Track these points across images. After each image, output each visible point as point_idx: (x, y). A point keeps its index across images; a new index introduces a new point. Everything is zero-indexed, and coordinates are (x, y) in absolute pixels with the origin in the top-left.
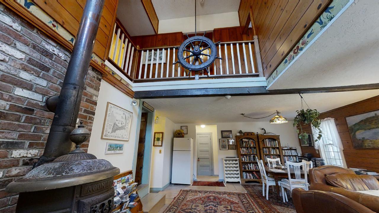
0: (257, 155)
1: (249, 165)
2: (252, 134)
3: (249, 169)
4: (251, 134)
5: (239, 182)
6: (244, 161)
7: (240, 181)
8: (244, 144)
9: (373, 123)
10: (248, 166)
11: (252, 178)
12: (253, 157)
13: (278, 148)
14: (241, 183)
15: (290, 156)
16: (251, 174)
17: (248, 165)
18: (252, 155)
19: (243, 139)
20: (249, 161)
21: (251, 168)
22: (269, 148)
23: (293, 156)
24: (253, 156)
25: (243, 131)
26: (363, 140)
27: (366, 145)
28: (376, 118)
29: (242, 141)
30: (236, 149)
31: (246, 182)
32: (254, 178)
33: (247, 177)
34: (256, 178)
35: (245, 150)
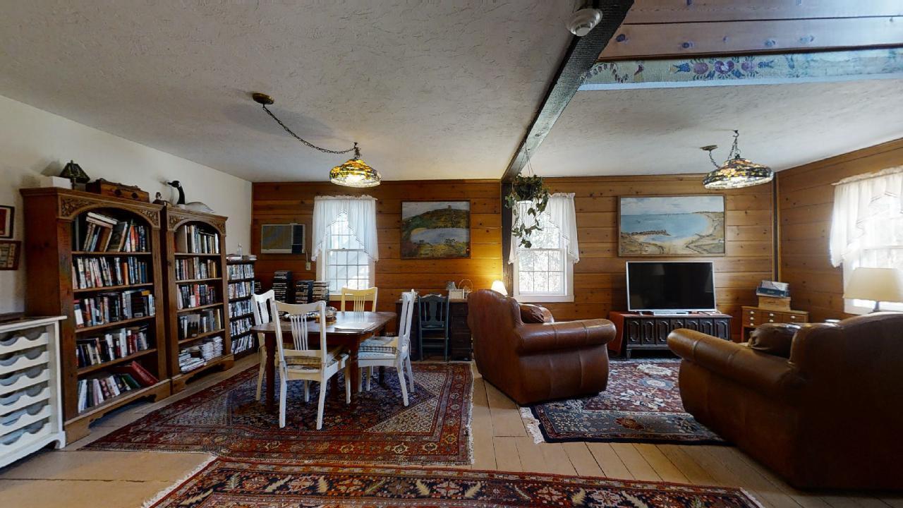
0: (151, 290)
1: (109, 338)
2: (135, 194)
3: (105, 356)
4: (135, 196)
5: (51, 447)
6: (85, 325)
7: (61, 437)
8: (91, 241)
9: (442, 220)
10: (104, 344)
11: (117, 393)
12: (129, 297)
13: (217, 259)
14: (62, 445)
15: (239, 281)
16: (111, 380)
17: (102, 338)
18: (128, 292)
19: (90, 214)
20: (111, 321)
21: (117, 350)
22: (189, 258)
23: (246, 280)
24: (132, 294)
25: (94, 172)
26: (421, 244)
27: (422, 252)
28: (448, 212)
29: (84, 226)
30: (15, 268)
31: (94, 424)
32: (123, 391)
33: (90, 402)
34: (134, 388)
35: (93, 266)
